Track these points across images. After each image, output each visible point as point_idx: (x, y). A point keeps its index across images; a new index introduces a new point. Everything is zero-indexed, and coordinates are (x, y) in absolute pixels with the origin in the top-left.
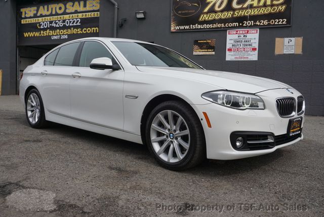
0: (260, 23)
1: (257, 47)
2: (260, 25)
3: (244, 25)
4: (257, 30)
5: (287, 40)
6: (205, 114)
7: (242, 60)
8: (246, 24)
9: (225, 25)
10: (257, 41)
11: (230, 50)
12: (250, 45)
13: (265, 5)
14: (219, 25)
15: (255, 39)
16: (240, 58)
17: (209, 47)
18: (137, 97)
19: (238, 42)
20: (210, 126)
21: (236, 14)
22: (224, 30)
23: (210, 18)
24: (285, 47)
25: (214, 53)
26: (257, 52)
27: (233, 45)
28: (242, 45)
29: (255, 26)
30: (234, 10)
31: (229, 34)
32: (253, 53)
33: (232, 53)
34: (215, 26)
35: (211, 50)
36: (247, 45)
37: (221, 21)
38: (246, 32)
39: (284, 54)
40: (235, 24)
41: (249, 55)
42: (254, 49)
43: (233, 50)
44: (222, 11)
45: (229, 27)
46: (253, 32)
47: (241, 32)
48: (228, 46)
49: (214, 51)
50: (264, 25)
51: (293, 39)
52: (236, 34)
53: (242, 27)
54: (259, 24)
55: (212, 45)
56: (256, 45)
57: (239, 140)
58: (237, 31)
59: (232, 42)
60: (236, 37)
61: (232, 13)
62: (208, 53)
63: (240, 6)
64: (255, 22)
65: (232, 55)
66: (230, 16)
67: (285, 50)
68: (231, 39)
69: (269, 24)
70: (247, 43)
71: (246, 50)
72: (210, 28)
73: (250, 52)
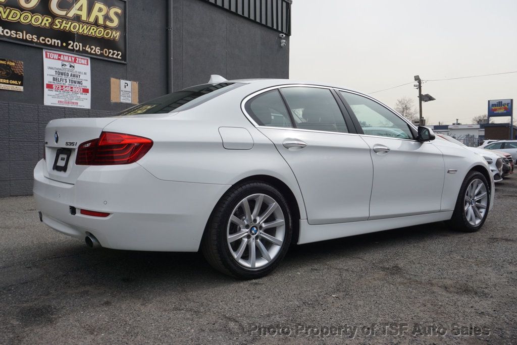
0: (92, 49)
1: (89, 87)
2: (90, 53)
3: (70, 47)
4: (87, 60)
5: (123, 82)
7: (70, 106)
8: (73, 46)
9: (38, 39)
10: (88, 77)
11: (50, 86)
12: (79, 83)
13: (96, 23)
14: (29, 37)
15: (85, 74)
16: (66, 103)
19: (62, 74)
21: (58, 25)
22: (39, 49)
23: (10, 18)
24: (122, 92)
25: (21, 88)
26: (89, 95)
27: (54, 79)
28: (68, 81)
29: (83, 53)
30: (54, 16)
31: (47, 57)
32: (83, 96)
33: (53, 93)
34: (20, 35)
35: (15, 82)
36: (75, 82)
37: (31, 29)
38: (73, 59)
39: (121, 103)
41: (79, 98)
42: (85, 91)
43: (54, 87)
44: (33, 11)
45: (45, 44)
46: (83, 61)
47: (66, 58)
48: (47, 79)
49: (21, 85)
50: (96, 54)
51: (129, 82)
52: (59, 59)
53: (66, 49)
54: (89, 50)
55: (17, 71)
56: (88, 85)
58: (60, 55)
59: (53, 72)
60: (58, 64)
61: (50, 20)
62: (10, 87)
63: (63, 13)
64: (84, 46)
65: (53, 97)
66: (48, 25)
67: (122, 98)
68: (51, 66)
69: (102, 55)
70: (75, 79)
71: (74, 89)
72: (10, 37)
73: (79, 95)
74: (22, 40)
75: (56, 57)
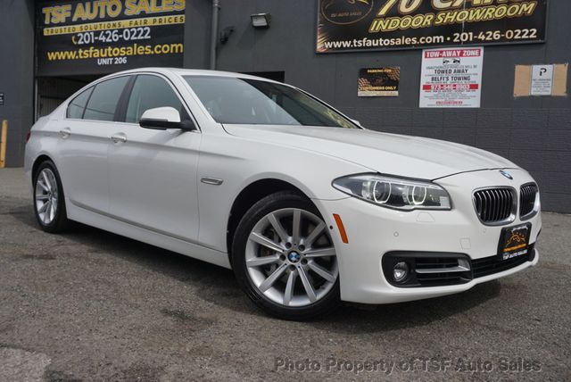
0: (486, 36)
1: (479, 82)
2: (485, 41)
3: (455, 40)
4: (480, 50)
5: (536, 68)
6: (337, 217)
7: (451, 106)
8: (459, 38)
9: (418, 40)
10: (479, 70)
11: (427, 87)
12: (465, 78)
13: (495, 3)
14: (407, 41)
15: (475, 67)
16: (445, 103)
17: (388, 82)
18: (220, 183)
19: (443, 72)
20: (345, 240)
21: (440, 19)
22: (417, 51)
23: (390, 27)
24: (533, 82)
25: (396, 93)
26: (478, 91)
27: (433, 79)
28: (450, 78)
29: (476, 42)
30: (436, 11)
31: (426, 57)
32: (471, 93)
33: (431, 93)
34: (399, 41)
35: (391, 88)
36: (459, 79)
37: (410, 32)
38: (459, 53)
39: (532, 96)
40: (438, 38)
41: (464, 97)
42: (474, 87)
43: (433, 87)
44: (413, 14)
45: (426, 44)
46: (473, 53)
47: (449, 54)
48: (424, 80)
49: (396, 90)
50: (494, 40)
51: (549, 67)
52: (440, 56)
53: (451, 44)
54: (483, 38)
55: (393, 77)
56: (478, 80)
57: (399, 268)
58: (441, 52)
59: (432, 72)
60: (438, 62)
61: (432, 17)
62: (385, 94)
63: (448, 5)
64: (476, 34)
65: (431, 98)
66: (429, 23)
67: (533, 89)
68: (430, 66)
69: (503, 39)
70: (460, 75)
71: (457, 87)
72: (389, 46)
73: (465, 92)
74: (401, 46)
75: (437, 54)
